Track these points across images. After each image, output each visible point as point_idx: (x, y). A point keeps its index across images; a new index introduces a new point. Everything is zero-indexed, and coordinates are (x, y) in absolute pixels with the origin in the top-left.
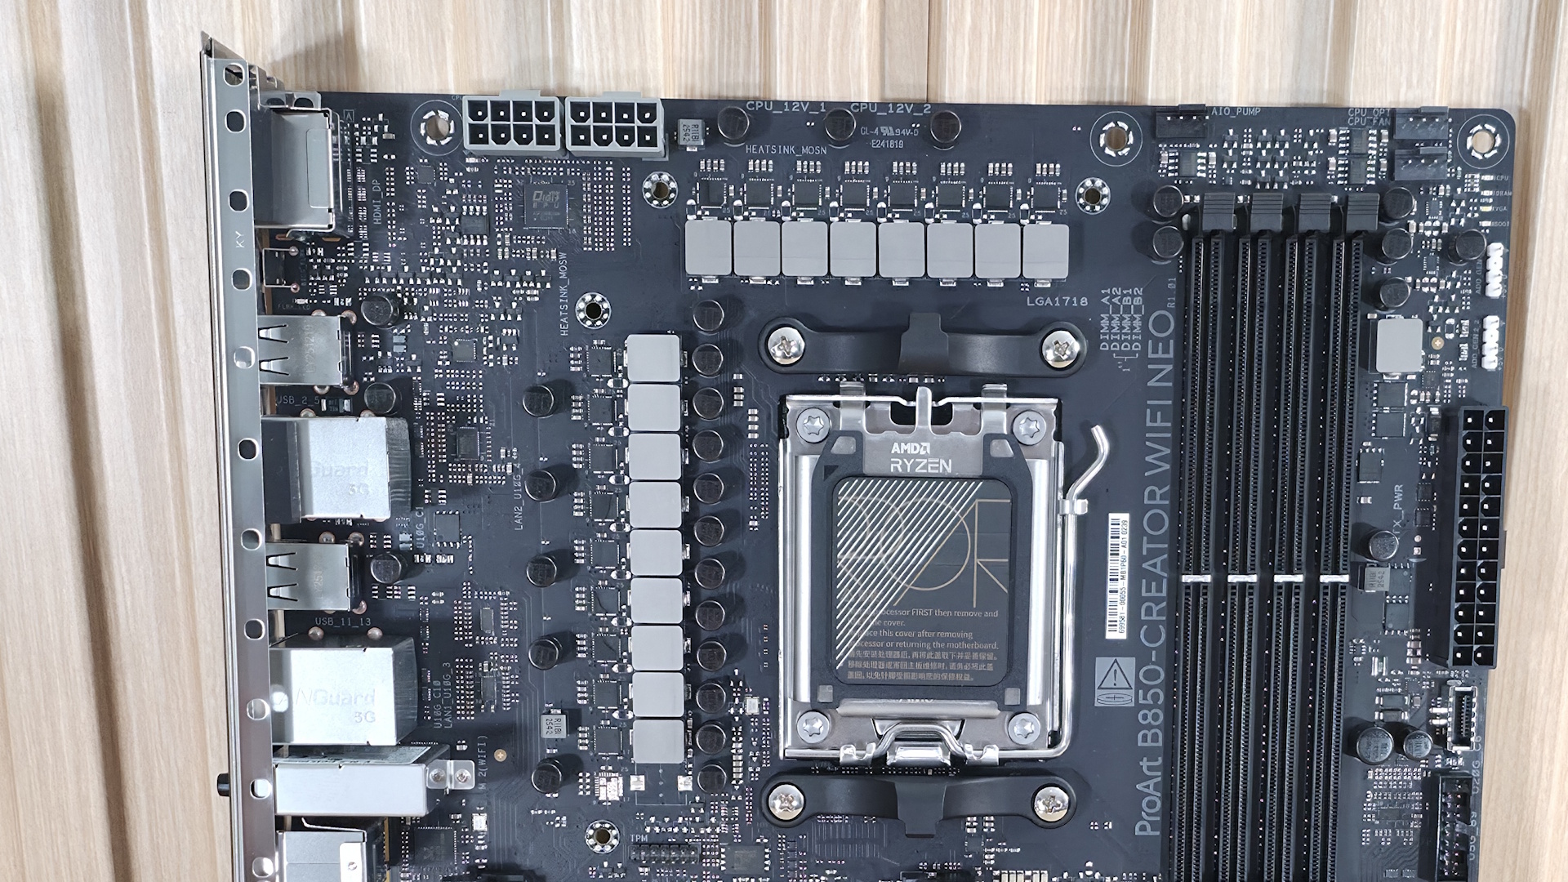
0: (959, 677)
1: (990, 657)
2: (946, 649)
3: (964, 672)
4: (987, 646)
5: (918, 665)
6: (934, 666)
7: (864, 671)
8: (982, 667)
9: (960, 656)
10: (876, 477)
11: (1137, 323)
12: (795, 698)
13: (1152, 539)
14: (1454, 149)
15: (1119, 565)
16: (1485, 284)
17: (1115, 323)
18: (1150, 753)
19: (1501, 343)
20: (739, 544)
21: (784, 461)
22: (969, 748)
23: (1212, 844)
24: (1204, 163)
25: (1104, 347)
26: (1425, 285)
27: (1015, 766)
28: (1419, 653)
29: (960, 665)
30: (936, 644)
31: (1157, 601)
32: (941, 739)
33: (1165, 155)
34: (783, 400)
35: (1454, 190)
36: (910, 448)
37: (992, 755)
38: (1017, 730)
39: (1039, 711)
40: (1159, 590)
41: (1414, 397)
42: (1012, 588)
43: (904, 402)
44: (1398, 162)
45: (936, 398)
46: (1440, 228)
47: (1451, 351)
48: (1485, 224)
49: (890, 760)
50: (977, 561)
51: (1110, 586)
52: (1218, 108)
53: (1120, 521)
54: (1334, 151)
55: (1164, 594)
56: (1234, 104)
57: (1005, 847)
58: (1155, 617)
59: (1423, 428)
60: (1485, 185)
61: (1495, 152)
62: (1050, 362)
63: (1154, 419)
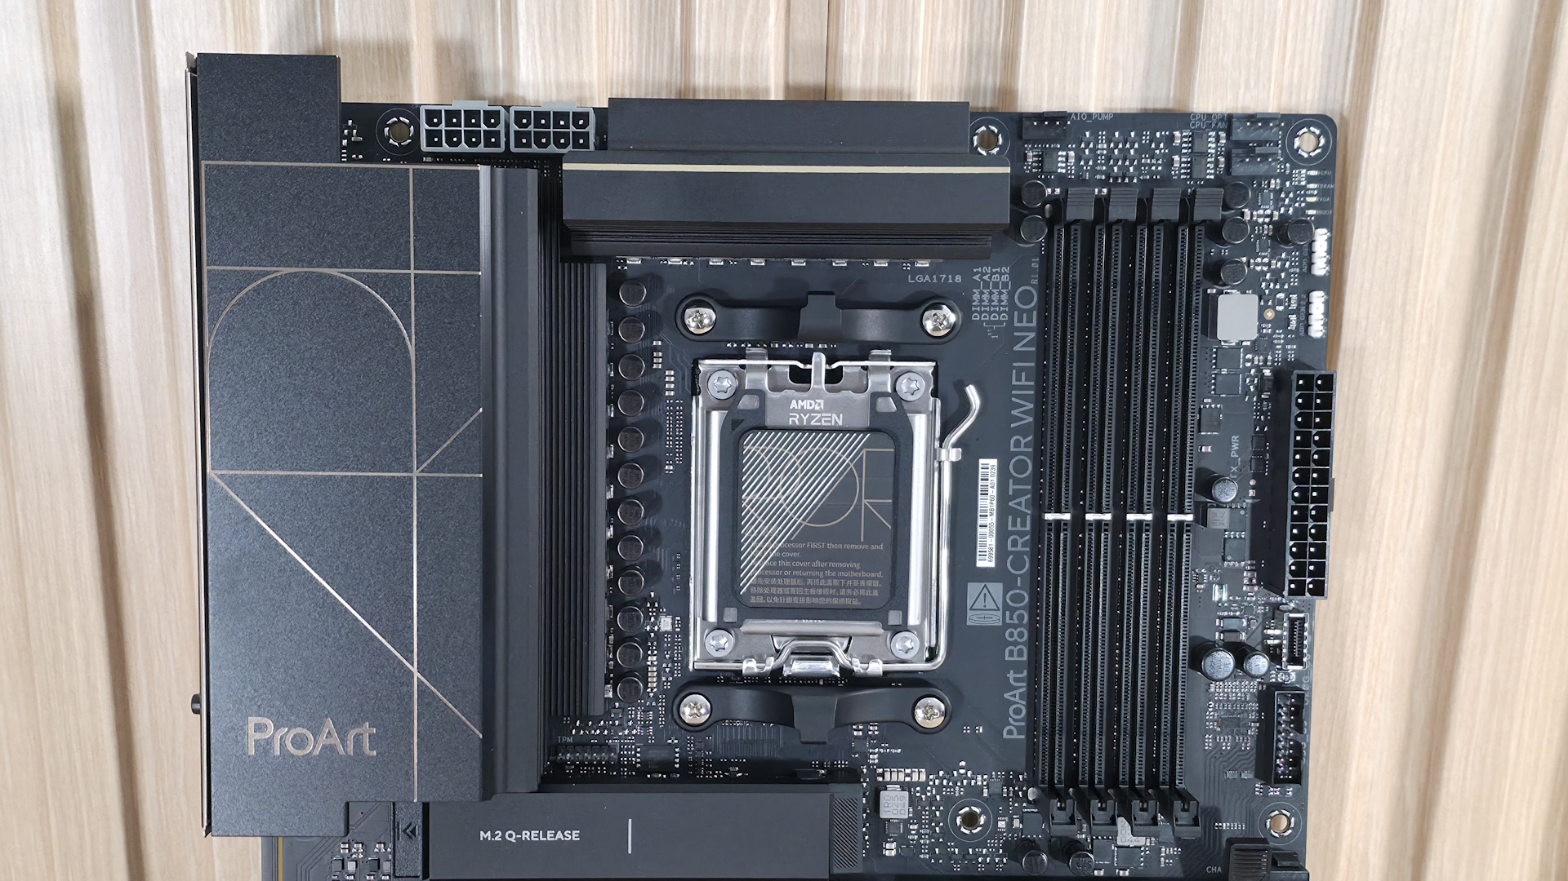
0: (848, 601)
1: (876, 584)
2: (836, 577)
3: (852, 597)
4: (873, 575)
5: (813, 591)
6: (826, 591)
7: (764, 596)
8: (868, 593)
9: (849, 583)
10: (776, 429)
11: (1004, 297)
12: (704, 618)
13: (1017, 481)
14: (1283, 149)
15: (988, 503)
16: (1311, 264)
17: (985, 297)
18: (1016, 667)
19: (1327, 314)
20: (656, 484)
21: (697, 414)
22: (856, 661)
23: (1073, 748)
24: (1064, 161)
25: (976, 317)
26: (1258, 265)
27: (896, 676)
28: (1254, 581)
29: (849, 591)
30: (828, 573)
31: (1022, 534)
32: (831, 653)
33: (1030, 154)
34: (696, 363)
35: (1283, 183)
36: (806, 404)
37: (876, 668)
38: (898, 646)
39: (918, 630)
40: (1023, 524)
41: (1248, 360)
42: (895, 524)
43: (801, 366)
44: (1234, 160)
45: (830, 362)
46: (1271, 216)
47: (1282, 321)
48: (1311, 212)
49: (786, 672)
50: (864, 501)
51: (980, 521)
52: (1076, 114)
53: (989, 467)
54: (1178, 151)
55: (1028, 528)
56: (1092, 110)
57: (887, 748)
58: (1020, 548)
59: (1256, 387)
60: (1310, 179)
61: (1318, 151)
62: (929, 331)
63: (1019, 379)
